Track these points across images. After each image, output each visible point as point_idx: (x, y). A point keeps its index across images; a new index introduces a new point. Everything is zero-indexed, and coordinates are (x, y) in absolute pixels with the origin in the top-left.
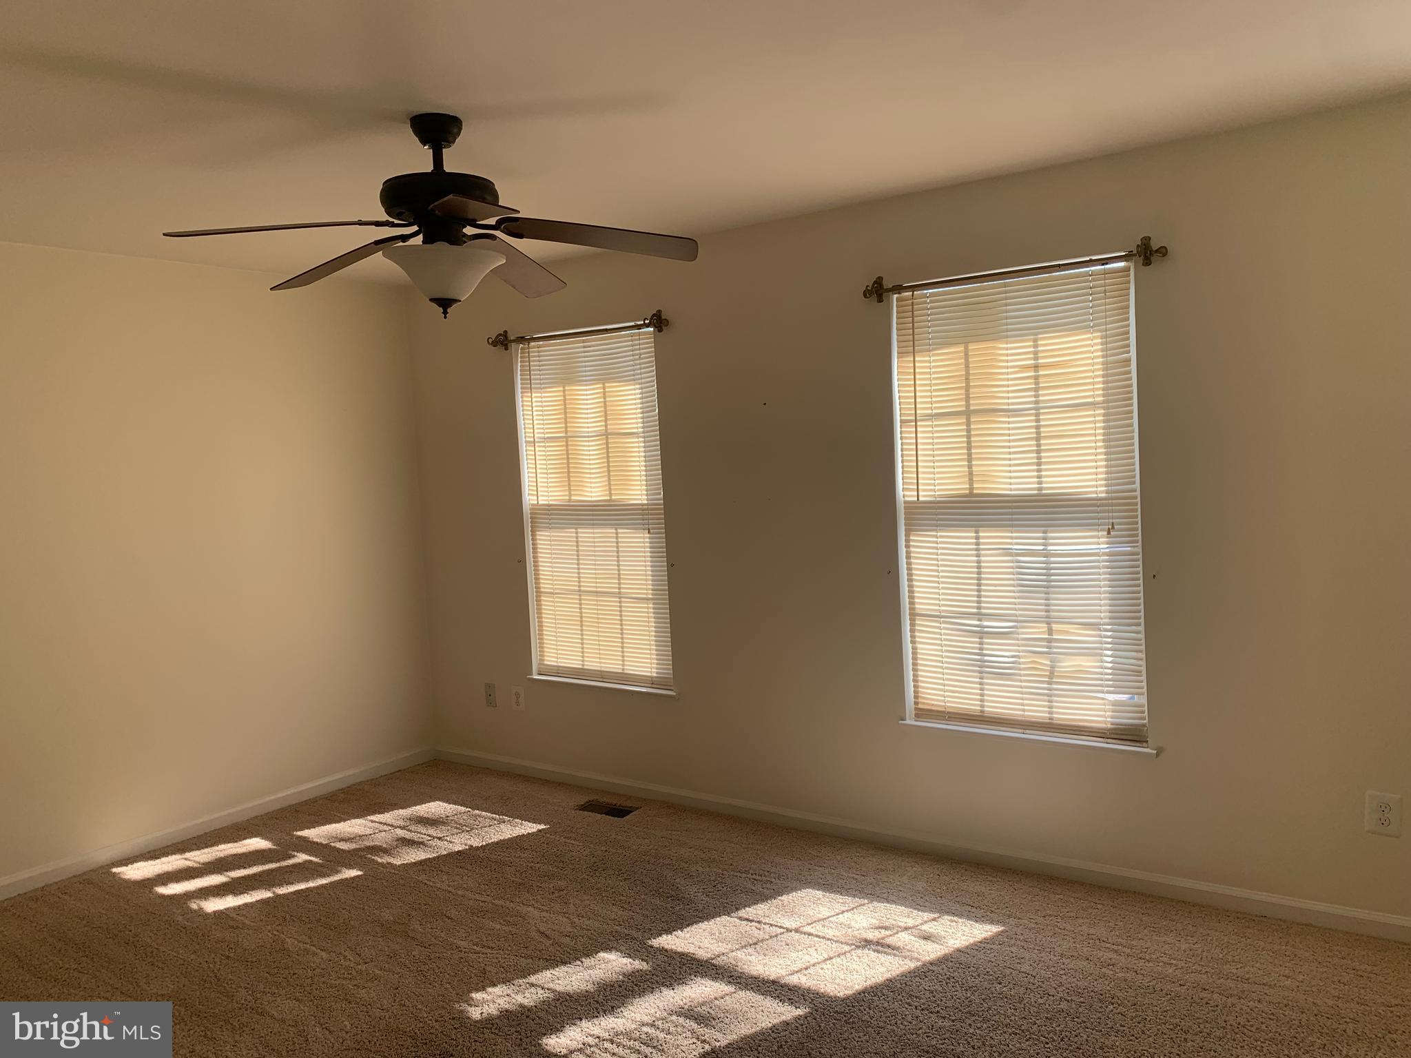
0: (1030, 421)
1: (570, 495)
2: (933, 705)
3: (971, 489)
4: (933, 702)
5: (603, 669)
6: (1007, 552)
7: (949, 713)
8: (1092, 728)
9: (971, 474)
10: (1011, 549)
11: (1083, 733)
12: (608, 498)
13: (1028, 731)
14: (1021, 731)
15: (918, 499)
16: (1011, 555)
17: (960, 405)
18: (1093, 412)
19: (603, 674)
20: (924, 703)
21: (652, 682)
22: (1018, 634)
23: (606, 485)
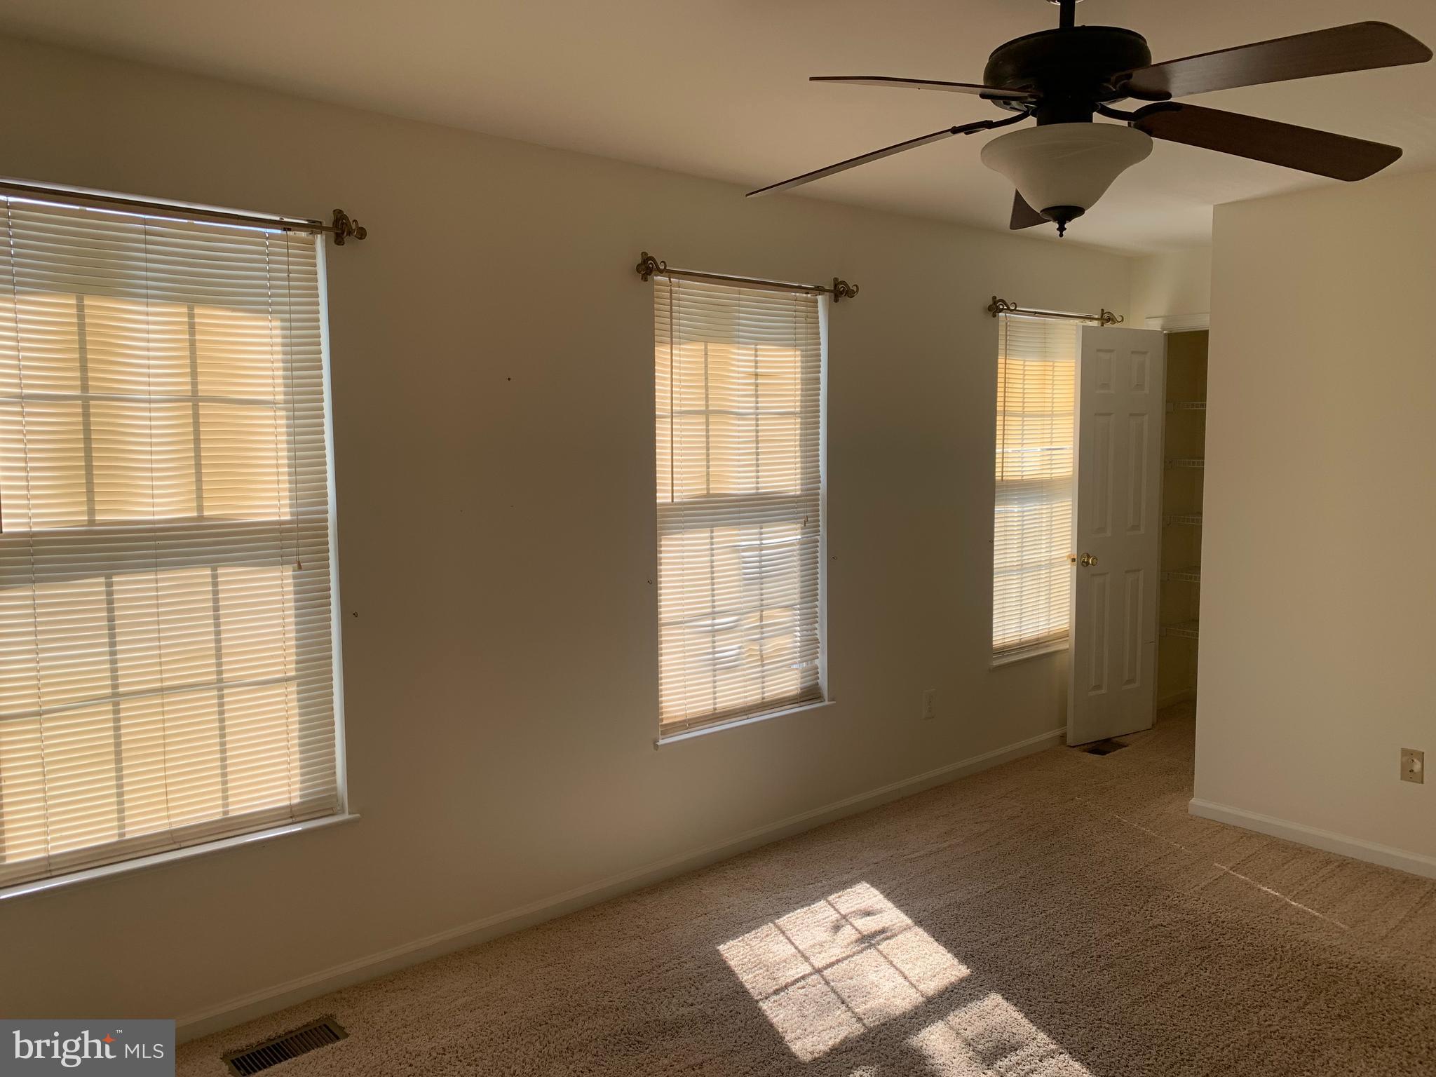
0: (748, 425)
1: (91, 512)
2: (675, 717)
3: (708, 489)
4: (677, 714)
5: (175, 827)
6: (736, 549)
7: (689, 720)
8: (789, 697)
9: (708, 474)
10: (739, 546)
11: (784, 704)
12: (195, 514)
13: (750, 716)
14: (745, 717)
15: (673, 501)
16: (738, 551)
17: (700, 405)
18: (794, 421)
19: (174, 835)
20: (668, 718)
21: (291, 814)
22: (741, 626)
23: (190, 492)
